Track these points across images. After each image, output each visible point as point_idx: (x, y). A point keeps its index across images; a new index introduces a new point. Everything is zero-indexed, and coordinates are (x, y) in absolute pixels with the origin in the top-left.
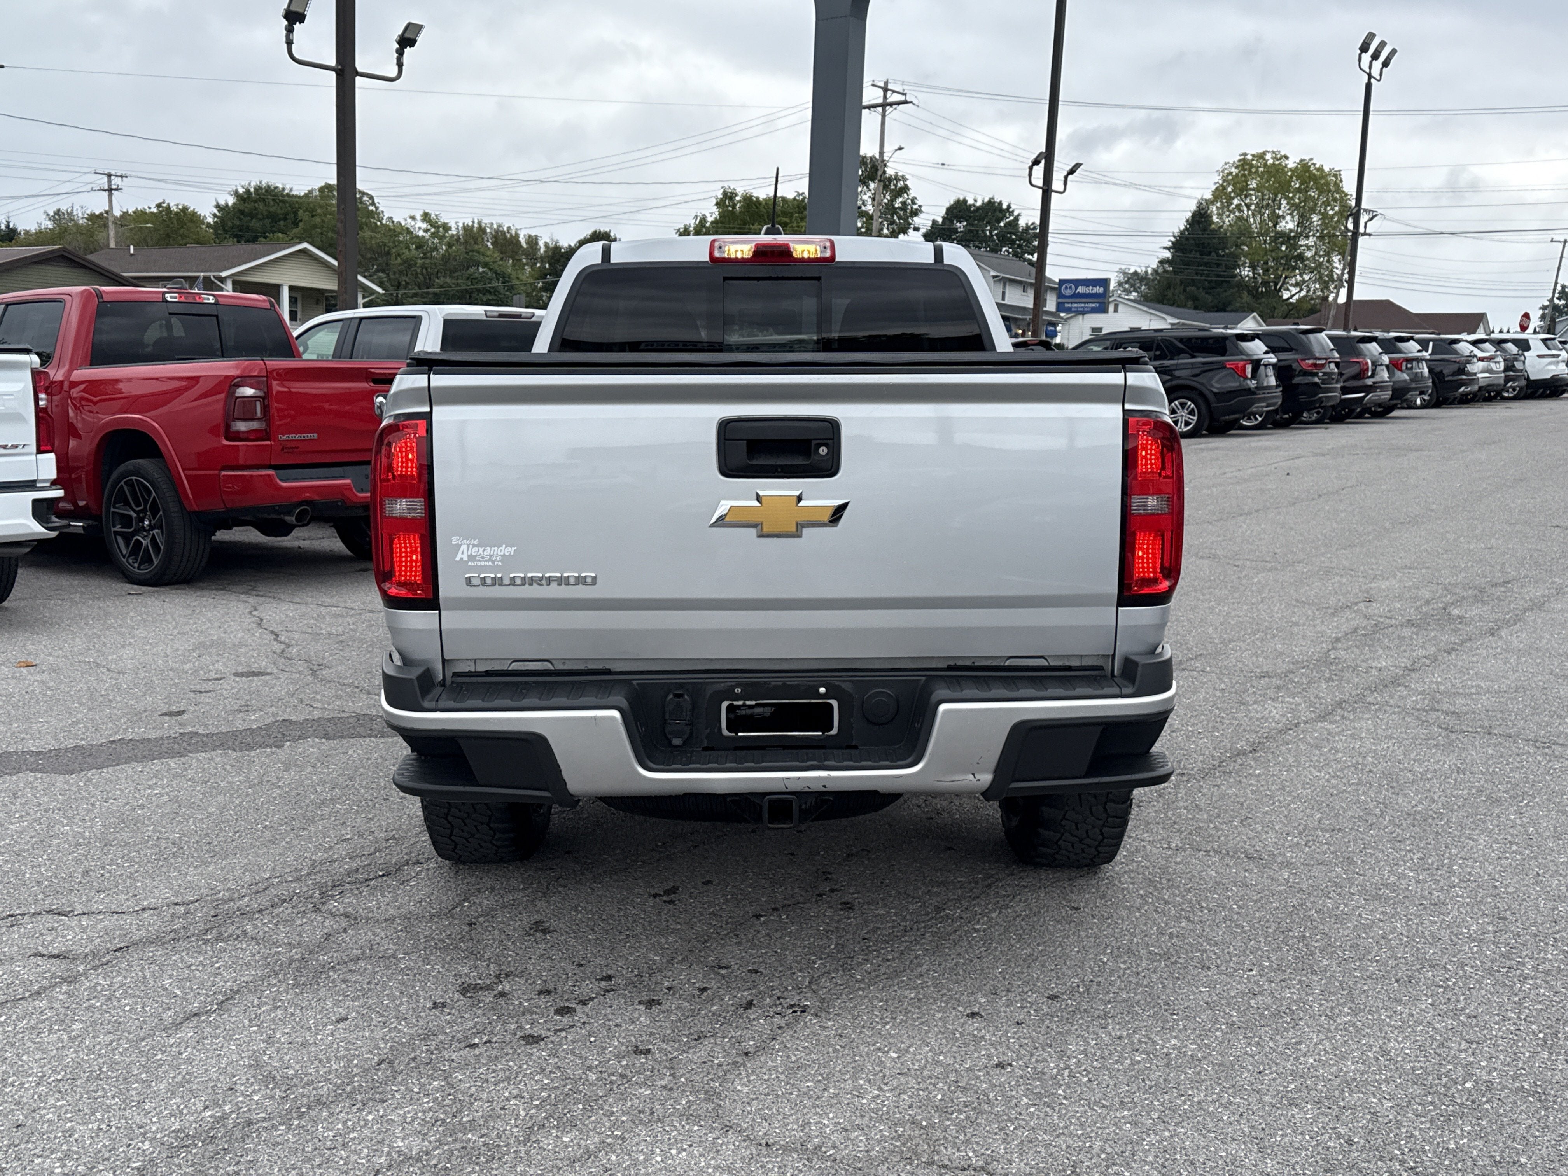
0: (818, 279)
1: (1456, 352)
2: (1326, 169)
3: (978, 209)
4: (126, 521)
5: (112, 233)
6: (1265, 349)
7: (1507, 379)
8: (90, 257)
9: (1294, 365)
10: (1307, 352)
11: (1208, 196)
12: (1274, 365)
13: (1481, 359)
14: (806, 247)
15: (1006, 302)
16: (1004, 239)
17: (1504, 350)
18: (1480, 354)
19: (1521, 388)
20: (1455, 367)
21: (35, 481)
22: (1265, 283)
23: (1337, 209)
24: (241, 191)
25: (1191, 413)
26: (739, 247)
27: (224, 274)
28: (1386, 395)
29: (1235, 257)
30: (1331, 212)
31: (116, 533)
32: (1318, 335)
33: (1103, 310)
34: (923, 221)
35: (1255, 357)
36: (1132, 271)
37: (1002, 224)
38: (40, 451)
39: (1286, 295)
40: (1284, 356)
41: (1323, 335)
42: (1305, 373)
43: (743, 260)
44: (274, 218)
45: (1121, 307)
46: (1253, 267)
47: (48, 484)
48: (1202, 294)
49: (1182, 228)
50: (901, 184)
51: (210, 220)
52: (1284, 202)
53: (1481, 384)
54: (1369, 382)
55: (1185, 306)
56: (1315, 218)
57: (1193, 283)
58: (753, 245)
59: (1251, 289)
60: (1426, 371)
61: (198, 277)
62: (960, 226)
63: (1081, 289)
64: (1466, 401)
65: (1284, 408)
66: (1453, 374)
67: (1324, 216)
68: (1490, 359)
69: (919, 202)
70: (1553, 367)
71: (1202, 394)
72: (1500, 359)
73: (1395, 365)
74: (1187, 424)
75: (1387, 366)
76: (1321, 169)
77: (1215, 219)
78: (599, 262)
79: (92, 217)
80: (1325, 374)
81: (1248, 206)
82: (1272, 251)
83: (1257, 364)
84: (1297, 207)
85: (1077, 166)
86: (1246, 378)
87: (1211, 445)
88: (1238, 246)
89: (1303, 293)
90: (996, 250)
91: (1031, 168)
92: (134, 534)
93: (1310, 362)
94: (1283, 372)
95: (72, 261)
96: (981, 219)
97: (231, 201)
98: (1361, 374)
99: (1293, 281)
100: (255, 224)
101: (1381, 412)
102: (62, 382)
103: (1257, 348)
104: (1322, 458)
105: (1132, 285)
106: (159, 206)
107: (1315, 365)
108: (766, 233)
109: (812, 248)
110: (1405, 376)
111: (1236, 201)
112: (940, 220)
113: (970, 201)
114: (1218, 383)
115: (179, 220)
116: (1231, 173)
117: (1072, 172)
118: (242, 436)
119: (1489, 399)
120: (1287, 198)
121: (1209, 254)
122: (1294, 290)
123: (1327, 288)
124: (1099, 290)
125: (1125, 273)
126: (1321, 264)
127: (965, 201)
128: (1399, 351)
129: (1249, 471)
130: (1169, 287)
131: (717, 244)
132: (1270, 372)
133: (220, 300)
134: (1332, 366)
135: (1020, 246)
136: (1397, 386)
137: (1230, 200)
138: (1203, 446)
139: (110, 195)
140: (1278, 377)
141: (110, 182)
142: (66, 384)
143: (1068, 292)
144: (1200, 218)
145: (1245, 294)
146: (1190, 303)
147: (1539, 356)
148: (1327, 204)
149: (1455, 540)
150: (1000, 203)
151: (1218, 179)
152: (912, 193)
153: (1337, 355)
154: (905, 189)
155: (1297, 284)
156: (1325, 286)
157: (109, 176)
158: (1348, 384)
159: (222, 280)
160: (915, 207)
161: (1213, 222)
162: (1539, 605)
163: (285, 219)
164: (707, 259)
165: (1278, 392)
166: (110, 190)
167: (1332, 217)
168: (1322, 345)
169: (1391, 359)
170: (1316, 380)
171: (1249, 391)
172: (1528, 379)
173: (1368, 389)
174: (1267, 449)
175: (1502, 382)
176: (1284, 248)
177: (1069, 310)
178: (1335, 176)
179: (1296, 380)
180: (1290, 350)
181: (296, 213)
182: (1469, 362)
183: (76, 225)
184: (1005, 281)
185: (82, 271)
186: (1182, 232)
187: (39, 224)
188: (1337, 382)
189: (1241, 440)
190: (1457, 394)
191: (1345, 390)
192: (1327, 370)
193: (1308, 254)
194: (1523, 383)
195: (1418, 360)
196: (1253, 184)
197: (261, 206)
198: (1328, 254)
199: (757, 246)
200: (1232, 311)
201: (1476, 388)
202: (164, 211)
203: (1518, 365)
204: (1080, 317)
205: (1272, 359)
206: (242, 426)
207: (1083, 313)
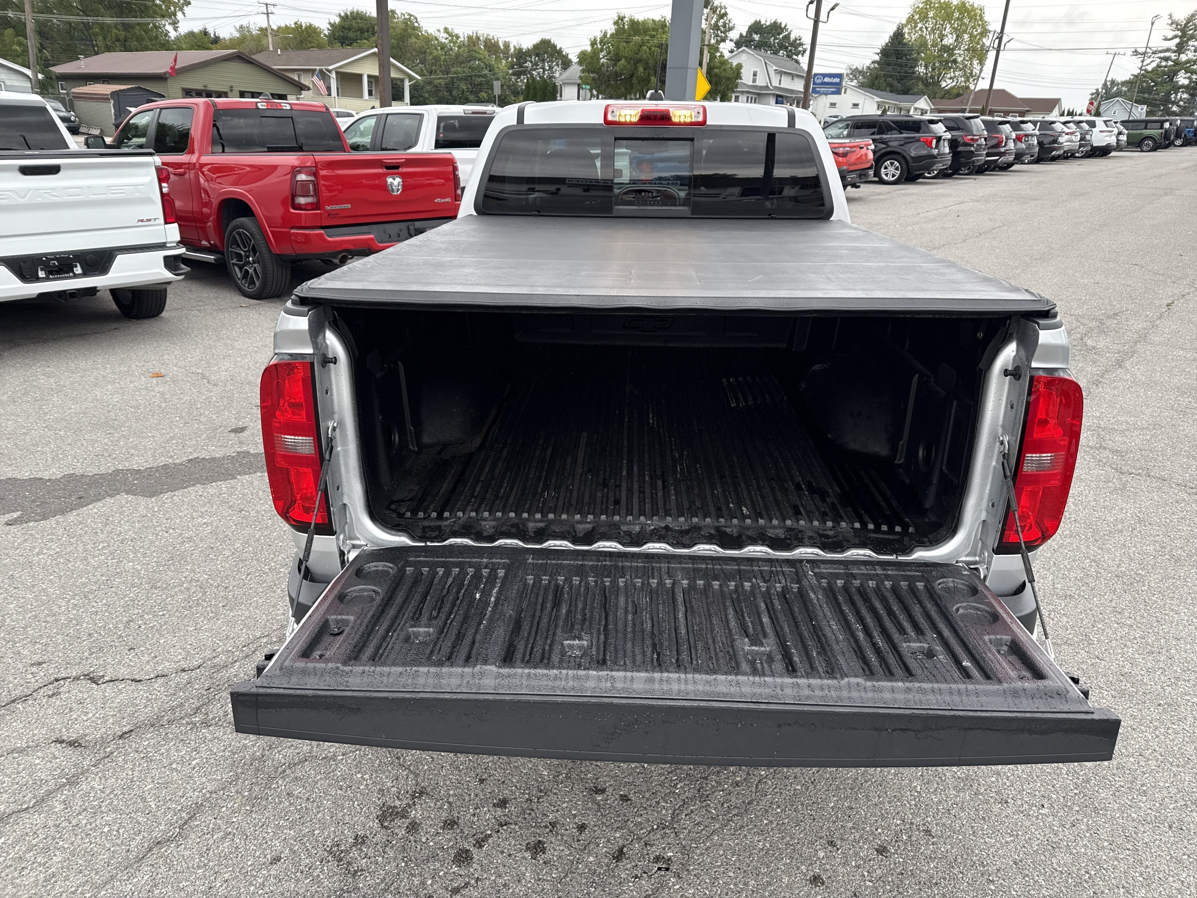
0: (692, 140)
1: (1053, 129)
2: (976, 6)
3: (767, 27)
4: (239, 257)
5: (270, 40)
6: (945, 129)
7: (1081, 146)
8: (253, 57)
9: (959, 139)
10: (968, 130)
11: (904, 21)
12: (949, 140)
13: (1067, 134)
14: (683, 113)
15: (782, 86)
16: (782, 47)
17: (1081, 128)
18: (1067, 130)
19: (1087, 152)
20: (1052, 139)
21: (165, 243)
22: (932, 77)
23: (979, 31)
24: (343, 14)
25: (897, 169)
26: (628, 112)
27: (330, 68)
28: (1011, 158)
29: (916, 60)
30: (975, 33)
31: (234, 264)
32: (976, 120)
33: (838, 92)
34: (734, 35)
35: (939, 135)
36: (854, 67)
37: (781, 36)
38: (166, 222)
39: (944, 84)
40: (955, 133)
41: (978, 121)
42: (966, 144)
43: (631, 123)
44: (362, 31)
45: (848, 91)
46: (926, 67)
47: (175, 245)
48: (895, 83)
49: (887, 41)
50: (723, 11)
51: (326, 32)
52: (948, 26)
53: (1065, 149)
54: (1003, 150)
55: (885, 90)
56: (966, 36)
57: (891, 76)
58: (640, 110)
59: (925, 81)
60: (1036, 142)
61: (315, 70)
62: (756, 37)
63: (827, 80)
64: (1054, 159)
65: (951, 167)
66: (1049, 144)
67: (971, 35)
68: (1072, 133)
69: (733, 22)
70: (1108, 138)
71: (904, 157)
72: (1078, 134)
73: (1019, 139)
74: (893, 176)
75: (1014, 140)
76: (972, 6)
77: (906, 36)
78: (515, 123)
79: (261, 29)
80: (978, 145)
81: (927, 28)
82: (938, 57)
83: (939, 139)
84: (956, 29)
85: (836, 5)
86: (932, 148)
87: (908, 191)
88: (918, 54)
89: (954, 84)
90: (776, 53)
91: (808, 6)
92: (244, 265)
93: (970, 137)
94: (953, 144)
95: (244, 59)
96: (769, 33)
97: (337, 20)
98: (998, 145)
99: (949, 76)
100: (351, 35)
101: (1006, 168)
102: (195, 164)
103: (940, 129)
104: (976, 204)
105: (855, 76)
106: (296, 23)
107: (972, 139)
108: (650, 99)
109: (687, 113)
110: (1023, 146)
111: (920, 25)
112: (744, 34)
113: (763, 22)
114: (913, 151)
115: (307, 32)
116: (918, 7)
117: (833, 9)
118: (303, 207)
119: (1067, 158)
120: (950, 23)
121: (901, 58)
122: (949, 81)
123: (968, 80)
124: (837, 80)
125: (851, 69)
126: (966, 65)
127: (760, 22)
128: (1022, 130)
129: (934, 212)
130: (877, 77)
131: (610, 110)
132: (946, 144)
133: (294, 107)
134: (983, 140)
135: (790, 51)
136: (1019, 151)
137: (916, 23)
138: (903, 192)
139: (268, 17)
140: (950, 148)
141: (267, 8)
142: (197, 165)
143: (819, 81)
144: (898, 36)
145: (920, 83)
146: (888, 89)
147: (1101, 131)
148: (974, 27)
149: (1073, 275)
150: (781, 24)
151: (910, 11)
152: (729, 16)
153: (986, 133)
154: (726, 14)
155: (951, 78)
156: (967, 80)
157: (267, 5)
158: (990, 151)
159: (330, 71)
160: (731, 25)
161: (905, 38)
162: (1143, 337)
163: (368, 31)
164: (602, 122)
165: (949, 157)
166: (268, 14)
167: (976, 36)
168: (977, 126)
169: (1017, 135)
170: (972, 149)
171: (934, 157)
172: (1092, 146)
173: (1001, 154)
174: (943, 195)
175: (1077, 148)
176: (945, 55)
177: (818, 92)
178: (981, 10)
179: (960, 149)
180: (958, 129)
181: (373, 28)
182: (1060, 136)
183: (252, 35)
184: (781, 73)
185: (250, 65)
186: (887, 44)
187: (231, 34)
188: (984, 150)
189: (926, 187)
190: (1050, 156)
191: (988, 155)
192: (979, 142)
193: (960, 59)
194: (1089, 148)
195: (1032, 135)
196: (931, 14)
197: (354, 23)
198: (971, 59)
199: (643, 111)
200: (912, 94)
201: (1062, 152)
202: (298, 26)
203: (1088, 137)
204: (824, 97)
205: (948, 135)
206: (302, 200)
207: (826, 94)
